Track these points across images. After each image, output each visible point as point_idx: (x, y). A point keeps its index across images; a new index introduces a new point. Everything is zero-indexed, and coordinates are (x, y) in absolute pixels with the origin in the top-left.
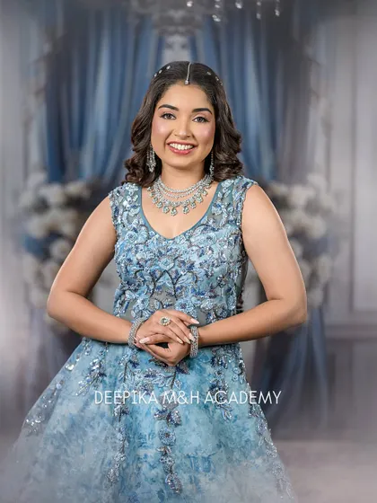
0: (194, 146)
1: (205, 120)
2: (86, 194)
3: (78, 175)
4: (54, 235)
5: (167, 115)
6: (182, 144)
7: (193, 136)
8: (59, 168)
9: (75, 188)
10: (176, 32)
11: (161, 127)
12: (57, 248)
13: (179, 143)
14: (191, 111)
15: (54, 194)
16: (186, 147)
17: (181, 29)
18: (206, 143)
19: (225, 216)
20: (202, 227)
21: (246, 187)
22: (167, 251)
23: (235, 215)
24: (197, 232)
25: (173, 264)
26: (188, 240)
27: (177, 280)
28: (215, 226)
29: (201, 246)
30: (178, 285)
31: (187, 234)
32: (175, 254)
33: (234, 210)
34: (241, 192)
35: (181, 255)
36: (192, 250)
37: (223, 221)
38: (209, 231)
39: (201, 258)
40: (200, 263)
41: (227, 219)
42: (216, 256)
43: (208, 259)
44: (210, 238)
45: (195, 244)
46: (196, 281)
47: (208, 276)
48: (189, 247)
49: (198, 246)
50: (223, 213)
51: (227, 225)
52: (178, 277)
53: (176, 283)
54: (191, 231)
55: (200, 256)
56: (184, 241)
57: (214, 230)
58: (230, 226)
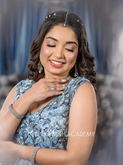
20: (49, 107)
21: (79, 84)
22: (30, 123)
23: (69, 100)
24: (45, 110)
25: (33, 130)
26: (40, 115)
27: (35, 140)
28: (55, 106)
29: (44, 119)
30: (36, 143)
31: (40, 111)
32: (34, 124)
33: (69, 96)
34: (76, 86)
35: (36, 125)
36: (41, 122)
37: (61, 103)
38: (51, 109)
39: (44, 126)
40: (44, 129)
41: (64, 102)
42: (52, 125)
43: (48, 126)
44: (50, 114)
45: (42, 117)
46: (43, 140)
47: (48, 137)
48: (39, 120)
49: (43, 119)
50: (62, 98)
51: (63, 105)
52: (35, 138)
53: (34, 142)
54: (42, 109)
55: (44, 125)
56: (38, 116)
57: (54, 108)
58: (65, 106)
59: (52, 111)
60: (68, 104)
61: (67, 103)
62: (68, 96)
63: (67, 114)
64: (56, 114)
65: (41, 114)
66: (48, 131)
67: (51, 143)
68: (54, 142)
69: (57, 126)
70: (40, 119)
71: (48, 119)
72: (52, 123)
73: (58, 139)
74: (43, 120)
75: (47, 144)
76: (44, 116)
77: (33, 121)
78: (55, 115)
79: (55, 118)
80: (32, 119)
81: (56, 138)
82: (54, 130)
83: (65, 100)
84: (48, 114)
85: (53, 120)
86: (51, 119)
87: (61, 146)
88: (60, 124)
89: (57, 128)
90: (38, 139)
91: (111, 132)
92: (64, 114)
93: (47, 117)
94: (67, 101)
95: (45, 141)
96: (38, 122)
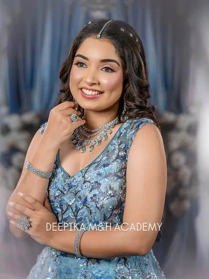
0: (101, 93)
1: (113, 71)
2: (36, 121)
3: (30, 108)
4: (14, 150)
5: (80, 63)
6: (89, 90)
7: (99, 84)
8: (17, 103)
9: (28, 117)
10: (98, 9)
11: (77, 73)
12: (16, 159)
13: (87, 89)
14: (99, 61)
15: (14, 121)
16: (94, 93)
17: (102, 7)
18: (112, 90)
19: (116, 152)
20: (96, 164)
21: (138, 126)
22: (70, 189)
23: (126, 151)
24: (91, 169)
25: (74, 199)
26: (83, 177)
27: (77, 213)
28: (106, 162)
29: (91, 182)
30: (79, 217)
31: (83, 171)
32: (76, 191)
33: (125, 147)
34: (134, 131)
35: (79, 191)
36: (85, 186)
37: (114, 157)
38: (101, 168)
39: (91, 193)
40: (91, 198)
41: (118, 155)
42: (103, 190)
43: (97, 193)
44: (99, 174)
45: (88, 180)
46: (91, 213)
47: (98, 208)
48: (83, 183)
49: (89, 182)
50: (115, 149)
51: (117, 160)
52: (77, 210)
53: (76, 216)
54: (87, 168)
55: (91, 191)
56: (81, 178)
57: (104, 166)
58: (120, 161)
59: (102, 170)
60: (124, 158)
61: (122, 157)
62: (123, 146)
63: (124, 173)
64: (107, 174)
65: (85, 175)
66: (97, 200)
67: (103, 216)
68: (106, 215)
69: (110, 192)
70: (85, 182)
71: (97, 182)
72: (103, 188)
73: (113, 210)
74: (89, 184)
75: (96, 218)
76: (90, 178)
77: (75, 186)
78: (106, 176)
79: (106, 180)
80: (73, 184)
81: (109, 210)
82: (106, 198)
83: (119, 153)
84: (96, 175)
85: (104, 183)
86: (101, 182)
87: (116, 219)
88: (115, 189)
89: (110, 195)
90: (81, 211)
91: (187, 205)
92: (119, 174)
93: (95, 180)
94: (122, 154)
95: (93, 214)
96: (82, 188)
